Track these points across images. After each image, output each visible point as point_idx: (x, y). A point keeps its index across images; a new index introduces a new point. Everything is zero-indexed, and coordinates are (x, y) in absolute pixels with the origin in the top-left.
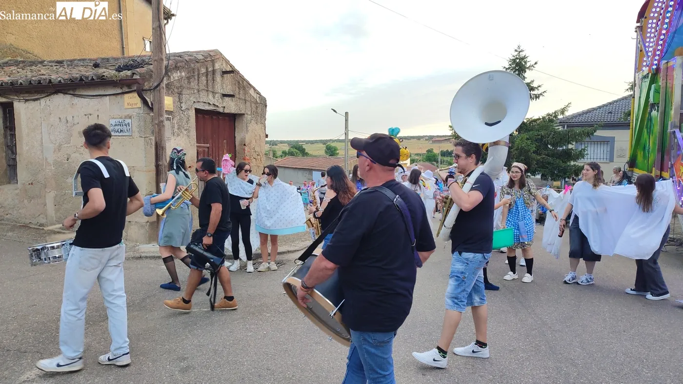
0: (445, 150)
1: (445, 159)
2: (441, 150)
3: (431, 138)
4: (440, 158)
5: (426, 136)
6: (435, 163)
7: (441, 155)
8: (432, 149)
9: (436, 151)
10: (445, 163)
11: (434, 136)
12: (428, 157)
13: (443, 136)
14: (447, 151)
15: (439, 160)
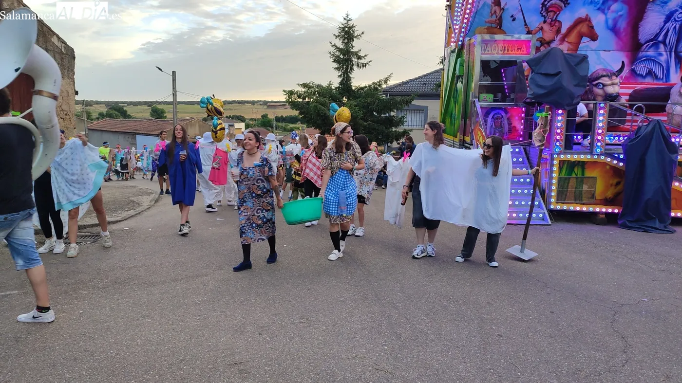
0: (280, 116)
1: (280, 124)
2: (275, 116)
3: (265, 103)
4: (275, 124)
5: (261, 101)
6: (270, 129)
7: (276, 121)
8: (267, 115)
9: (271, 116)
10: (280, 129)
11: (268, 102)
12: (264, 122)
13: (278, 102)
14: (282, 116)
15: (274, 125)
